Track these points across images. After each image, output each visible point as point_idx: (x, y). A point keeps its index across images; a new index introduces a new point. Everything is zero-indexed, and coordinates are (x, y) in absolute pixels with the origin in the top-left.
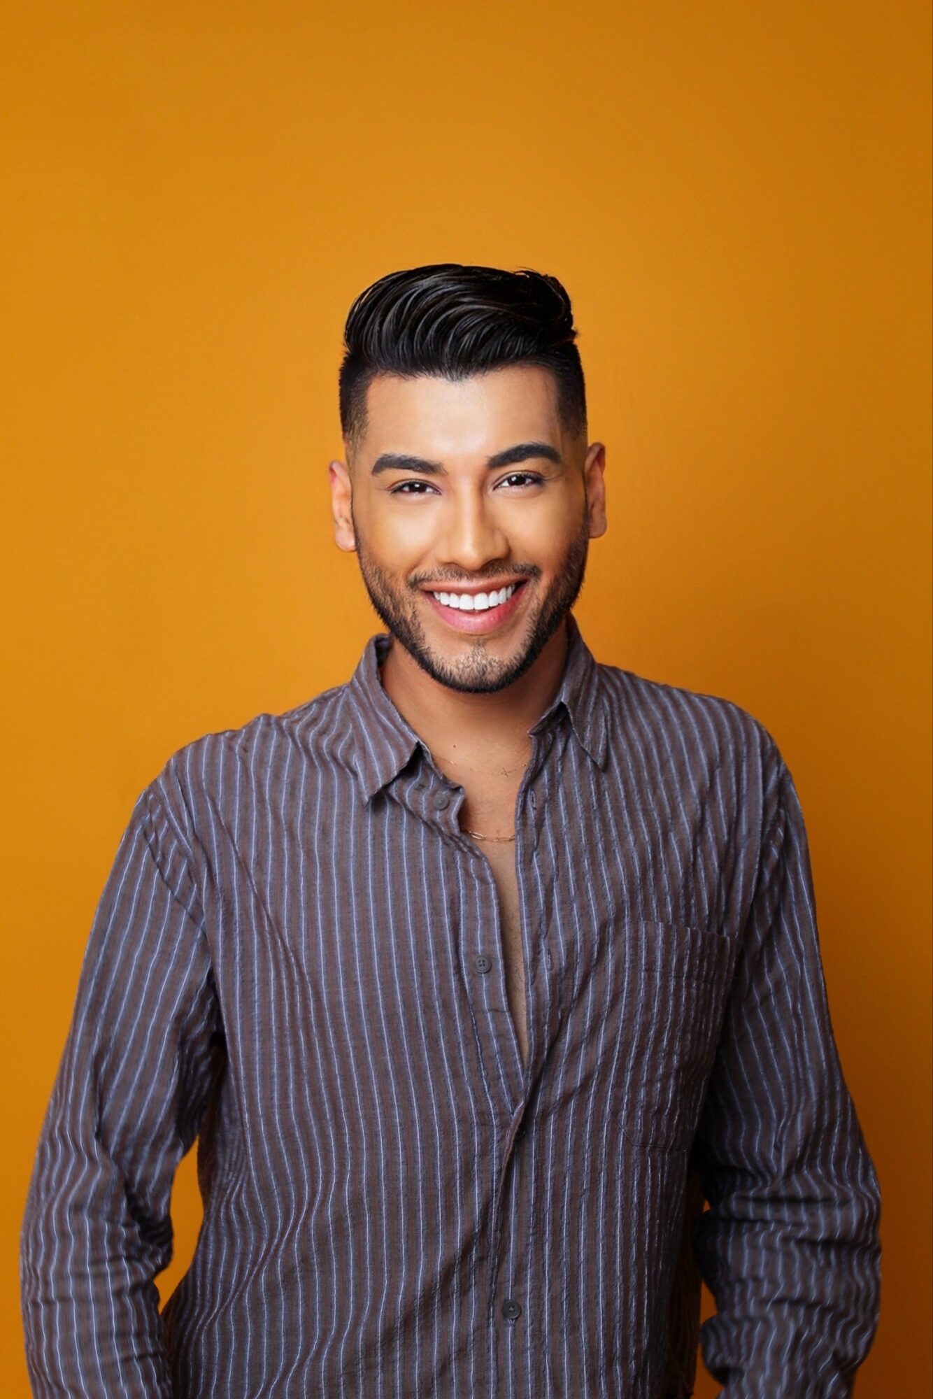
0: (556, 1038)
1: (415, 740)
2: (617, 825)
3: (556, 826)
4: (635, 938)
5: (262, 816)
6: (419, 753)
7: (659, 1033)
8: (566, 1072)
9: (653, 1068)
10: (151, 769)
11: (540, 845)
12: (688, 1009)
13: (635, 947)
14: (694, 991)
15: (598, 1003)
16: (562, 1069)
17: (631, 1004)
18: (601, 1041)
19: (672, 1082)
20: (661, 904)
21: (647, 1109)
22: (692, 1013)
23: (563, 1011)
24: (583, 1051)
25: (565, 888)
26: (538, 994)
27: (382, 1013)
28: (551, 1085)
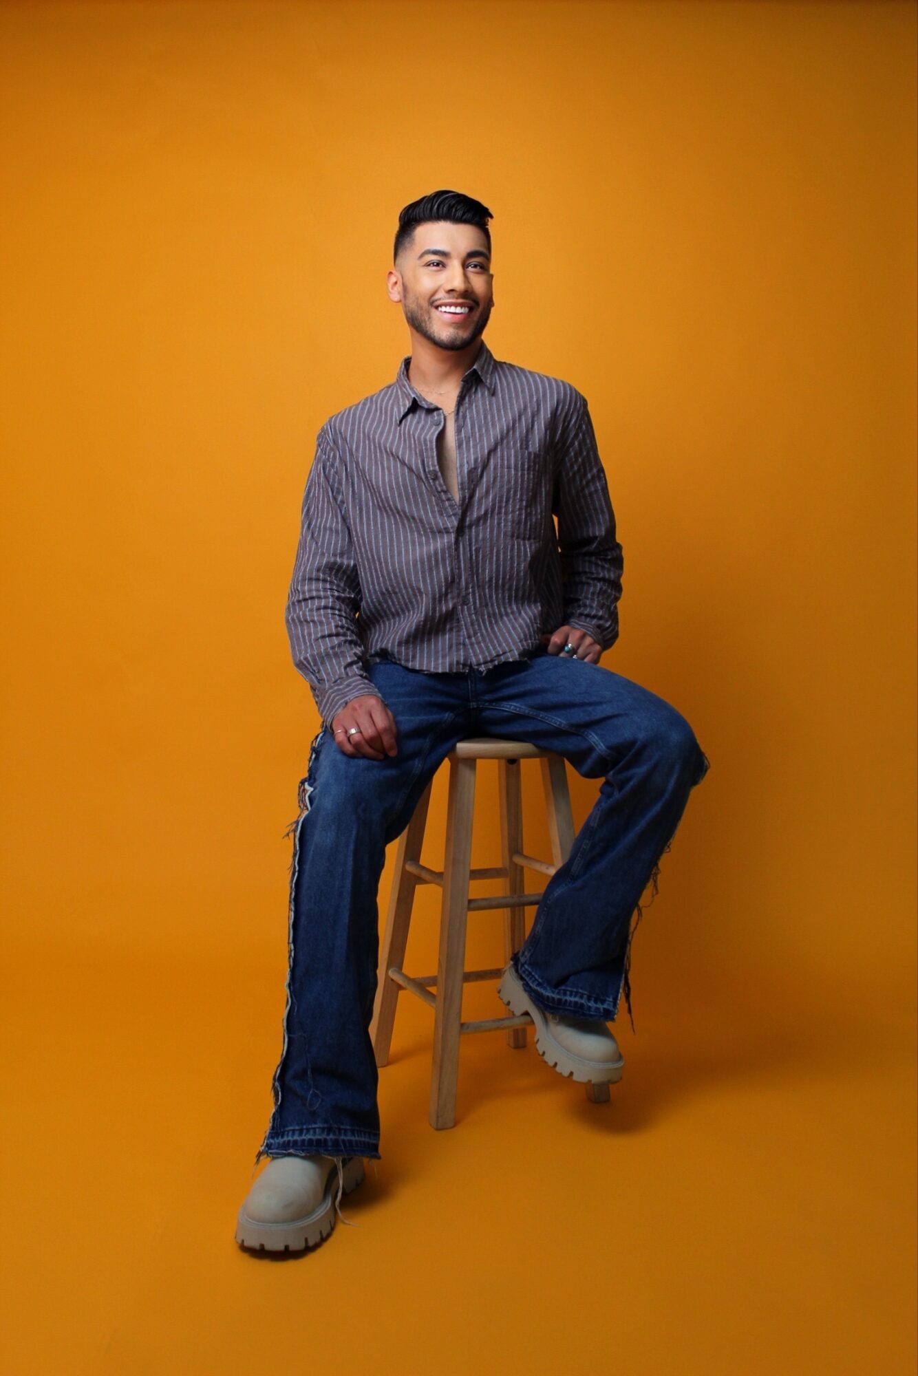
0: (472, 496)
1: (413, 396)
2: (498, 415)
3: (471, 418)
4: (502, 456)
5: (359, 432)
6: (415, 401)
7: (515, 492)
8: (478, 509)
9: (514, 506)
10: (322, 422)
11: (464, 425)
12: (528, 483)
13: (502, 460)
14: (532, 476)
15: (488, 481)
16: (476, 508)
17: (502, 482)
18: (491, 497)
19: (524, 511)
20: (515, 443)
21: (513, 522)
22: (531, 485)
23: (474, 485)
24: (484, 501)
25: (475, 440)
26: (462, 477)
27: (410, 491)
28: (472, 514)
